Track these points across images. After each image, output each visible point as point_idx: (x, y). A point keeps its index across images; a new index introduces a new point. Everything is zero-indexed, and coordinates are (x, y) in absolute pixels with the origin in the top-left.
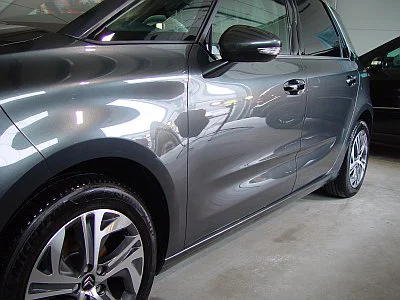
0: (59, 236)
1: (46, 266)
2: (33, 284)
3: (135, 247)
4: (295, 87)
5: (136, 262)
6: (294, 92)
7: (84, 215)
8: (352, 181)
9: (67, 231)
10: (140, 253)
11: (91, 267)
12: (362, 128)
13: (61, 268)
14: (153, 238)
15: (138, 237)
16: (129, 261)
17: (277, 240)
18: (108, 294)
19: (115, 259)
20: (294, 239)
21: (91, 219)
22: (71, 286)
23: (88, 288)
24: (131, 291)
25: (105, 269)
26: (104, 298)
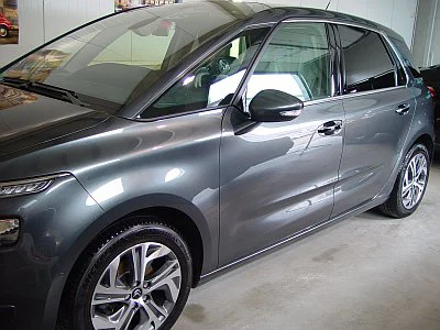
0: (116, 261)
1: (106, 282)
2: (97, 294)
3: (174, 269)
4: (332, 128)
5: (175, 280)
6: (331, 133)
7: (133, 248)
8: (405, 203)
9: (122, 258)
10: (178, 273)
11: (139, 283)
12: (419, 150)
13: (116, 284)
14: (189, 261)
15: (176, 261)
16: (169, 279)
18: (152, 302)
19: (158, 277)
20: (332, 259)
21: (139, 250)
22: (124, 296)
23: (137, 297)
24: (171, 300)
25: (150, 285)
26: (149, 305)
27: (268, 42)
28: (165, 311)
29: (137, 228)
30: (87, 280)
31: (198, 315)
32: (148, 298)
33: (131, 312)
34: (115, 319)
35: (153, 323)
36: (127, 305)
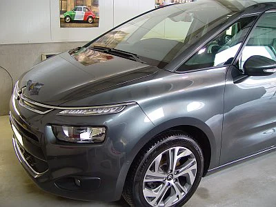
0: (160, 157)
1: (153, 169)
2: (147, 176)
3: (193, 164)
5: (193, 171)
7: (170, 149)
9: (163, 155)
10: (195, 167)
11: (172, 171)
13: (159, 170)
14: (202, 160)
15: (195, 160)
16: (190, 170)
18: (178, 183)
19: (183, 168)
21: (173, 151)
23: (170, 179)
24: (189, 183)
25: (178, 173)
26: (177, 185)
27: (256, 25)
28: (186, 189)
29: (172, 138)
30: (142, 167)
31: (205, 194)
32: (176, 180)
33: (166, 188)
34: (156, 191)
35: (178, 196)
36: (164, 184)
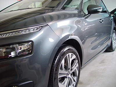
2: (60, 73)
3: (77, 64)
4: (101, 21)
5: (77, 68)
6: (101, 22)
7: (67, 55)
8: (114, 47)
9: (65, 59)
11: (69, 69)
12: (114, 32)
15: (77, 61)
17: (100, 63)
19: (74, 67)
20: (104, 62)
21: (69, 55)
22: (66, 74)
25: (72, 69)
34: (64, 83)
35: (73, 85)
36: (67, 78)
